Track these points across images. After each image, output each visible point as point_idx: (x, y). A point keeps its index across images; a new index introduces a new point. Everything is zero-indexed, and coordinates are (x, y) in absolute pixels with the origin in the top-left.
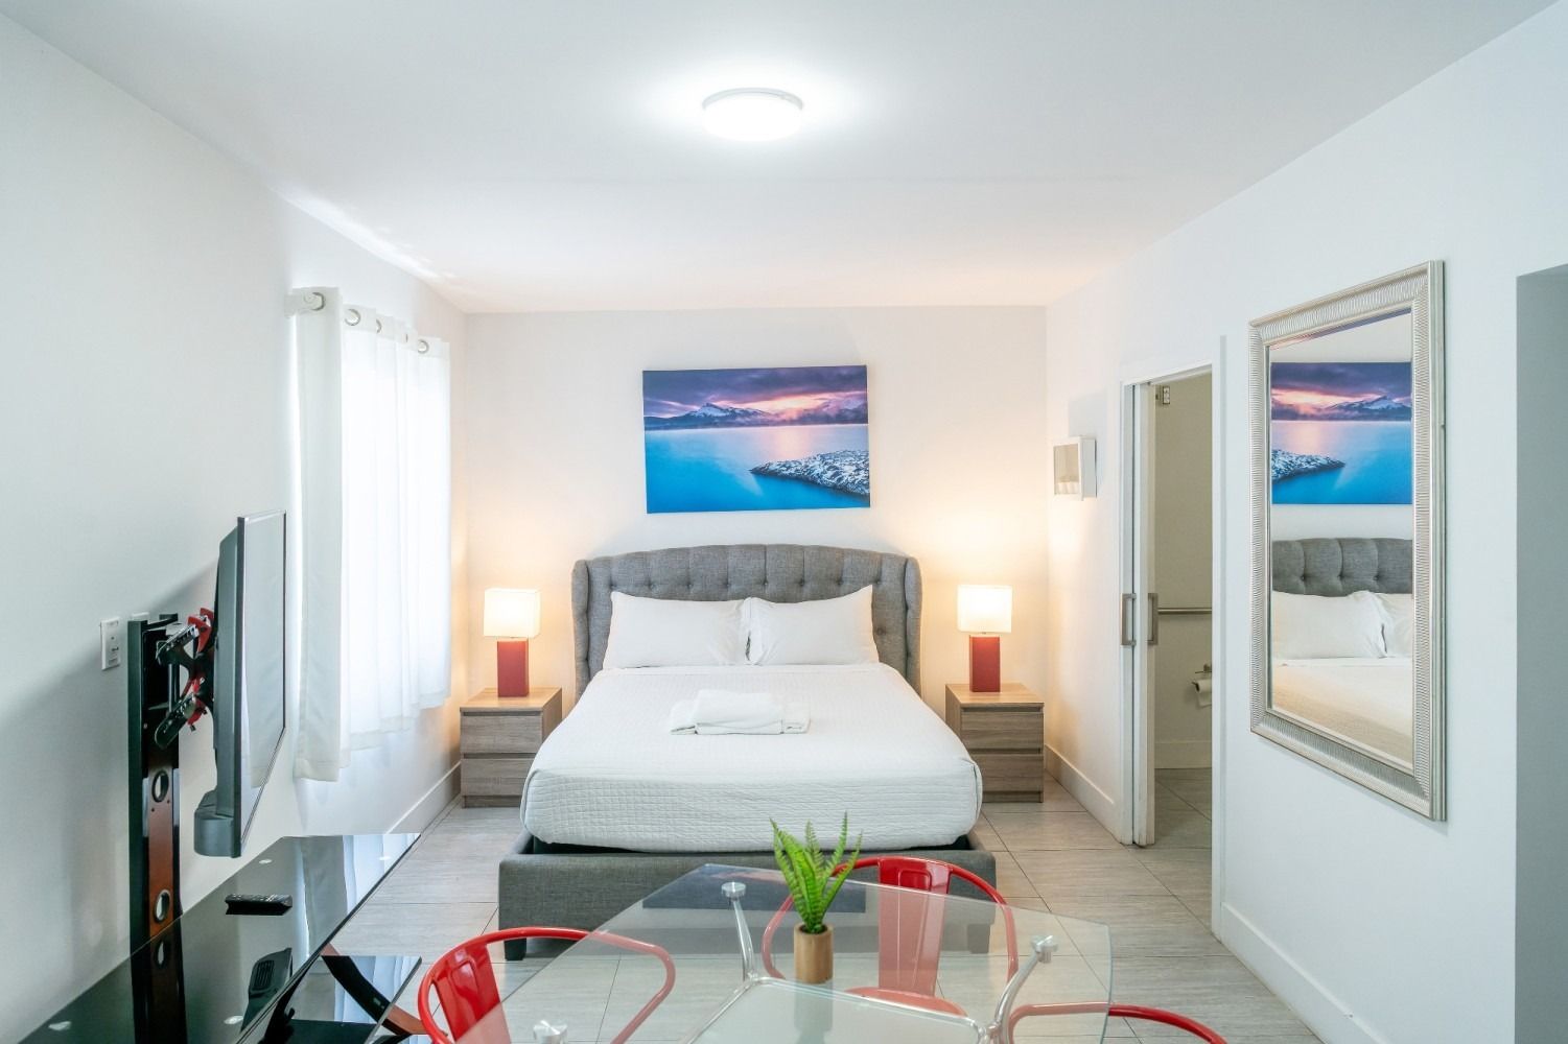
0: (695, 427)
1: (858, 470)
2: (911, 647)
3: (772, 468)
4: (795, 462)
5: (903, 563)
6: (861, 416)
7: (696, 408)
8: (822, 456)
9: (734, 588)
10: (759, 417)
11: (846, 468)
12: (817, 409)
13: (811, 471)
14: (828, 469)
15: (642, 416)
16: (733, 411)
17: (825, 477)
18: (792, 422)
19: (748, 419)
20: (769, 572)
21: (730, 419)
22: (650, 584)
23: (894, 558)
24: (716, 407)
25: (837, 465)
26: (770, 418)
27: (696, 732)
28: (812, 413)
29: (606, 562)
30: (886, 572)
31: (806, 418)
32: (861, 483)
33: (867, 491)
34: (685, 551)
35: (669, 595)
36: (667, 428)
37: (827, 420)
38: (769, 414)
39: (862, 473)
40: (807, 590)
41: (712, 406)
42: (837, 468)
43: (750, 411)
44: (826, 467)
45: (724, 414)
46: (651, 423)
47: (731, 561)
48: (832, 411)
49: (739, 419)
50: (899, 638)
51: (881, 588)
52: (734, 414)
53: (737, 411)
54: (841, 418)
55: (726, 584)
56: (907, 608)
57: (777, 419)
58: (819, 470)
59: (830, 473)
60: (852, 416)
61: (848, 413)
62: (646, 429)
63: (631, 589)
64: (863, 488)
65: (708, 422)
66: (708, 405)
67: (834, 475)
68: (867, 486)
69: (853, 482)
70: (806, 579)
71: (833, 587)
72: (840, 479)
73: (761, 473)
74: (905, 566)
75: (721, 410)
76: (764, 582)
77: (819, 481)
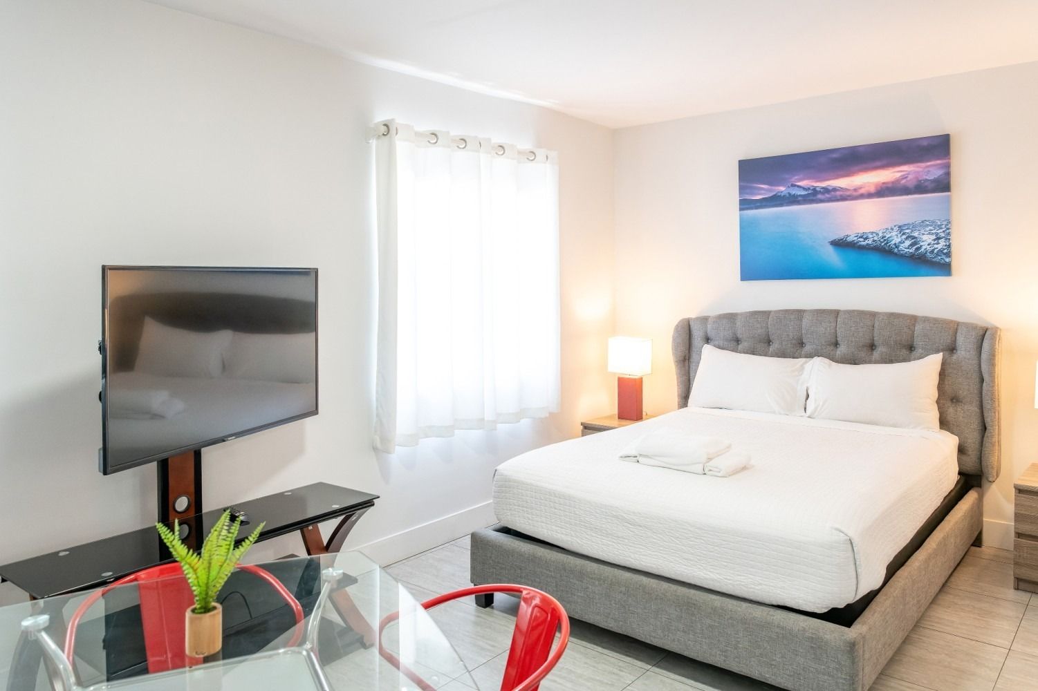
0: (781, 205)
1: (938, 239)
2: (988, 420)
3: (849, 239)
4: (872, 233)
5: (981, 333)
6: (943, 185)
7: (782, 189)
8: (900, 227)
9: (808, 348)
10: (838, 193)
11: (925, 237)
12: (898, 181)
13: (887, 241)
14: (906, 239)
15: (736, 198)
16: (814, 189)
17: (902, 247)
18: (870, 196)
19: (827, 196)
20: (839, 334)
21: (812, 197)
22: (738, 341)
23: (971, 327)
24: (799, 186)
25: (916, 234)
26: (848, 193)
27: (638, 461)
28: (890, 185)
29: (704, 320)
30: (960, 340)
31: (884, 191)
32: (941, 251)
33: (947, 260)
34: (766, 314)
35: (752, 352)
36: (757, 208)
37: (906, 191)
38: (847, 190)
39: (942, 243)
40: (876, 354)
41: (795, 186)
42: (914, 238)
43: (830, 188)
44: (904, 237)
45: (806, 193)
46: (745, 204)
47: (806, 322)
48: (910, 182)
49: (820, 196)
50: (974, 408)
51: (955, 357)
52: (815, 191)
53: (818, 189)
54: (921, 188)
55: (801, 344)
56: (982, 380)
57: (855, 194)
58: (896, 240)
59: (908, 243)
60: (931, 186)
61: (926, 184)
62: (741, 209)
63: (721, 343)
64: (943, 257)
65: (792, 200)
66: (793, 185)
67: (912, 245)
68: (948, 255)
69: (933, 251)
70: (876, 343)
71: (904, 352)
72: (918, 249)
73: (840, 244)
74: (984, 336)
75: (804, 189)
76: (836, 344)
77: (896, 250)
